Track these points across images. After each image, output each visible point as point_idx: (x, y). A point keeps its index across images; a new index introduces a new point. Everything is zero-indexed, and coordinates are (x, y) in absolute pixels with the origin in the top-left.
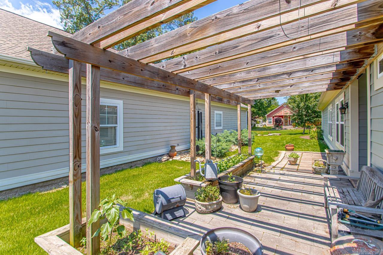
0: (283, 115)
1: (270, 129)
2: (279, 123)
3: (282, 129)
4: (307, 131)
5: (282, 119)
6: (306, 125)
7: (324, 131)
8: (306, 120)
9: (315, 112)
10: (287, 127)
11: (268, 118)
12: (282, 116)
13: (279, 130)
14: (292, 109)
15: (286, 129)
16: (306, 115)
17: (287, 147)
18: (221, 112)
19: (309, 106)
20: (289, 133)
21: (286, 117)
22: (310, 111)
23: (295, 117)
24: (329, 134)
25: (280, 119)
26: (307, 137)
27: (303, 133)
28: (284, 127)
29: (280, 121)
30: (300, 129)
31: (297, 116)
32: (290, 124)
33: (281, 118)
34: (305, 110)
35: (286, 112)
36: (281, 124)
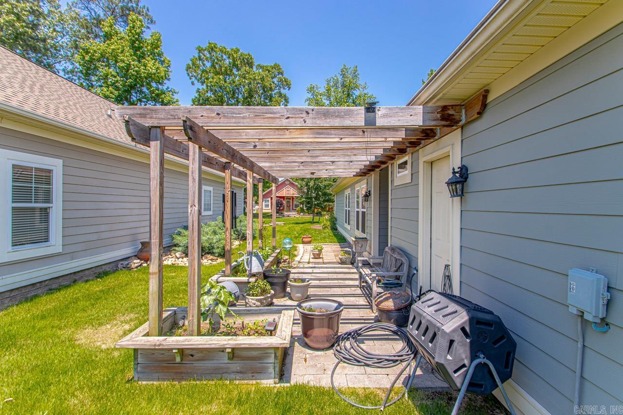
0: (284, 195)
1: (268, 216)
2: (280, 207)
3: (284, 216)
4: (317, 219)
5: (284, 202)
6: (316, 211)
7: (338, 219)
8: (315, 205)
9: (325, 194)
10: (291, 213)
11: (264, 199)
12: (283, 198)
13: (280, 218)
14: (300, 189)
15: (288, 216)
16: (316, 198)
17: (304, 239)
18: (211, 189)
19: (320, 186)
20: (295, 222)
21: (288, 198)
22: (320, 193)
23: (303, 200)
24: (346, 223)
25: (281, 201)
26: (318, 227)
27: (312, 222)
28: (286, 213)
29: (282, 204)
30: (308, 217)
31: (305, 198)
32: (293, 209)
33: (282, 199)
34: (315, 192)
35: (289, 191)
36: (281, 208)
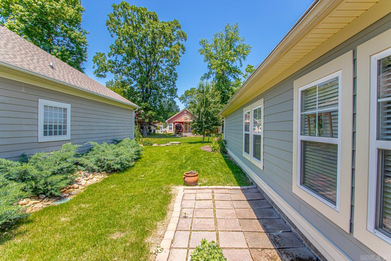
0: (183, 121)
1: (170, 136)
2: (180, 130)
3: (182, 136)
4: (206, 139)
5: (183, 126)
6: (206, 132)
8: (205, 128)
9: (214, 119)
10: (187, 134)
11: (169, 124)
12: (182, 123)
13: (179, 137)
14: (192, 116)
15: (186, 136)
16: (205, 122)
17: (187, 179)
19: (209, 112)
20: (189, 141)
21: (186, 123)
22: (209, 118)
23: (195, 124)
25: (180, 125)
26: (207, 148)
27: (202, 142)
28: (184, 134)
29: (181, 127)
30: (200, 137)
31: (197, 122)
32: (189, 131)
33: (181, 124)
34: (205, 117)
35: (186, 118)
36: (181, 130)
